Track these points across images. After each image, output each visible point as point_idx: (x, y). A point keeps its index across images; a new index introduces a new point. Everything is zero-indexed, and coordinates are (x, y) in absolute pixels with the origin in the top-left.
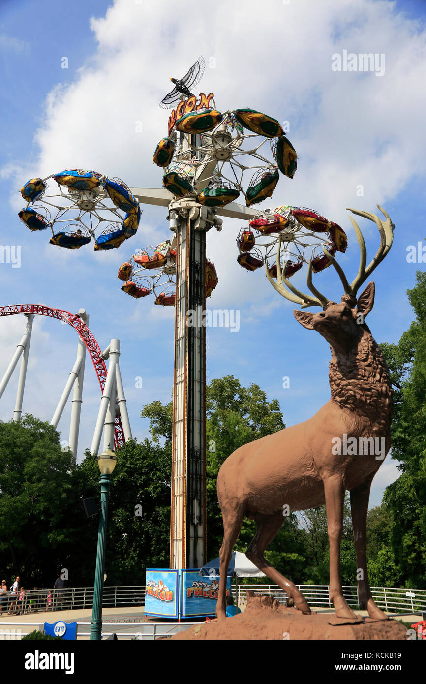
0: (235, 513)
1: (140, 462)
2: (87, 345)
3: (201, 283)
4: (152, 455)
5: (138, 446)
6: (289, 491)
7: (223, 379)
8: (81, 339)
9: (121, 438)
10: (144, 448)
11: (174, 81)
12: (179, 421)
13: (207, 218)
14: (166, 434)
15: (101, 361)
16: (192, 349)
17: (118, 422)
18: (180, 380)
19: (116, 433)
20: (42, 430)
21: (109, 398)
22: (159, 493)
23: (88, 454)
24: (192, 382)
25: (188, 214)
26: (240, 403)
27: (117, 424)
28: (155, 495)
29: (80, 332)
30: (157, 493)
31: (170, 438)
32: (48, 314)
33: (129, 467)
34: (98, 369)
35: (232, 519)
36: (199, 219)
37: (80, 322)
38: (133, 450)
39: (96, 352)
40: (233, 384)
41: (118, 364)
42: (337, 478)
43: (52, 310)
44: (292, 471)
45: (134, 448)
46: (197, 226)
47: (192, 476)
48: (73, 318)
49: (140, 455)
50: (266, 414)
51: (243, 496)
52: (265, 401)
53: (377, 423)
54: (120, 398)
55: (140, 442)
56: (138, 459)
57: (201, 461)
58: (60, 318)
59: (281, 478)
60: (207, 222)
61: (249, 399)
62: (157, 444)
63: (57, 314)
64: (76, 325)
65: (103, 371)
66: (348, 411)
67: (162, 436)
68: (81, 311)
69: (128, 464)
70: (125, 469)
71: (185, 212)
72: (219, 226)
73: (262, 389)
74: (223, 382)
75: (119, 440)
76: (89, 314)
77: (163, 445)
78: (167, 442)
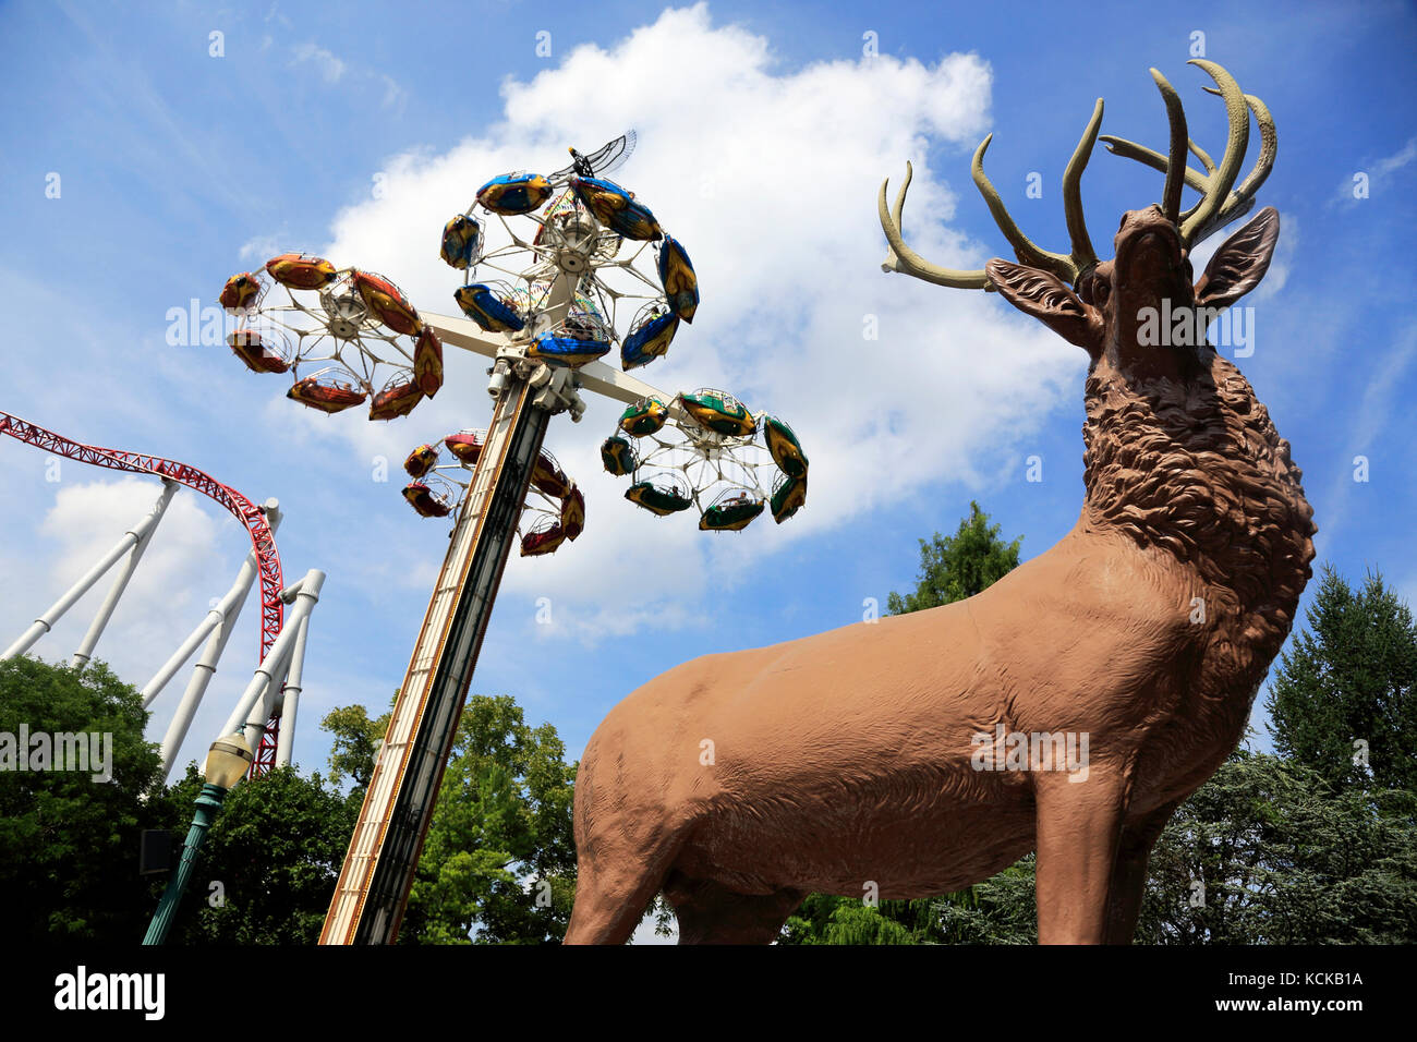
0: (638, 863)
1: (291, 811)
2: (262, 567)
3: (515, 502)
4: (319, 805)
5: (299, 781)
6: (888, 804)
7: (494, 699)
8: (254, 554)
9: (268, 761)
10: (308, 788)
11: (574, 153)
12: (396, 746)
13: (561, 392)
14: (359, 774)
15: (278, 603)
16: (462, 615)
17: (273, 727)
18: (422, 668)
19: (263, 748)
20: (116, 700)
21: (269, 677)
22: (309, 884)
23: (193, 771)
24: (443, 677)
25: (529, 375)
26: (515, 751)
27: (269, 731)
28: (298, 884)
29: (256, 539)
30: (306, 882)
31: (365, 783)
32: (207, 490)
33: (265, 816)
34: (267, 618)
35: (619, 882)
36: (547, 389)
37: (262, 523)
38: (284, 786)
39: (273, 584)
40: (511, 714)
41: (308, 620)
42: (1106, 777)
43: (217, 486)
44: (918, 733)
45: (288, 781)
46: (540, 399)
47: (390, 861)
48: (253, 510)
49: (296, 798)
50: (558, 783)
51: (686, 805)
52: (560, 759)
53: (1263, 614)
54: (291, 681)
55: (305, 774)
56: (289, 806)
57: (415, 834)
58: (226, 503)
59: (870, 752)
60: (558, 398)
61: (532, 748)
62: (336, 787)
63: (224, 496)
64: (252, 525)
65: (276, 623)
66: (1168, 558)
67: (349, 775)
68: (271, 503)
69: (266, 811)
70: (258, 819)
71: (524, 369)
72: (577, 413)
73: (560, 736)
74: (493, 705)
75: (264, 763)
76: (284, 513)
77: (345, 793)
78: (355, 789)
